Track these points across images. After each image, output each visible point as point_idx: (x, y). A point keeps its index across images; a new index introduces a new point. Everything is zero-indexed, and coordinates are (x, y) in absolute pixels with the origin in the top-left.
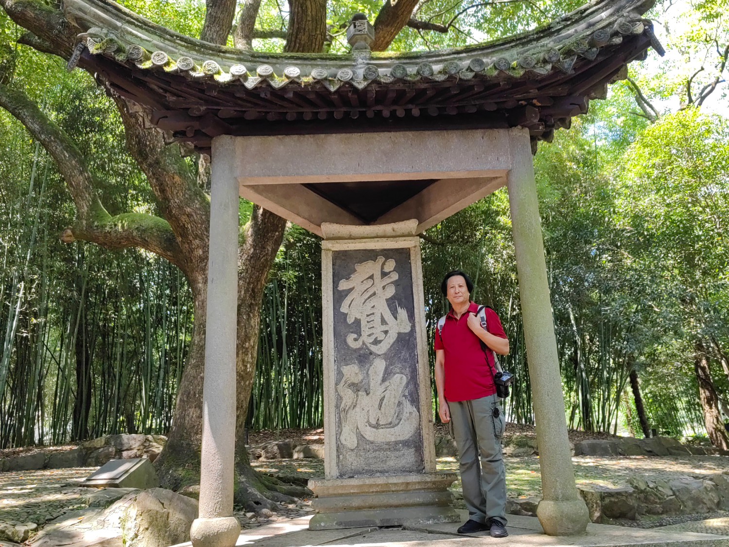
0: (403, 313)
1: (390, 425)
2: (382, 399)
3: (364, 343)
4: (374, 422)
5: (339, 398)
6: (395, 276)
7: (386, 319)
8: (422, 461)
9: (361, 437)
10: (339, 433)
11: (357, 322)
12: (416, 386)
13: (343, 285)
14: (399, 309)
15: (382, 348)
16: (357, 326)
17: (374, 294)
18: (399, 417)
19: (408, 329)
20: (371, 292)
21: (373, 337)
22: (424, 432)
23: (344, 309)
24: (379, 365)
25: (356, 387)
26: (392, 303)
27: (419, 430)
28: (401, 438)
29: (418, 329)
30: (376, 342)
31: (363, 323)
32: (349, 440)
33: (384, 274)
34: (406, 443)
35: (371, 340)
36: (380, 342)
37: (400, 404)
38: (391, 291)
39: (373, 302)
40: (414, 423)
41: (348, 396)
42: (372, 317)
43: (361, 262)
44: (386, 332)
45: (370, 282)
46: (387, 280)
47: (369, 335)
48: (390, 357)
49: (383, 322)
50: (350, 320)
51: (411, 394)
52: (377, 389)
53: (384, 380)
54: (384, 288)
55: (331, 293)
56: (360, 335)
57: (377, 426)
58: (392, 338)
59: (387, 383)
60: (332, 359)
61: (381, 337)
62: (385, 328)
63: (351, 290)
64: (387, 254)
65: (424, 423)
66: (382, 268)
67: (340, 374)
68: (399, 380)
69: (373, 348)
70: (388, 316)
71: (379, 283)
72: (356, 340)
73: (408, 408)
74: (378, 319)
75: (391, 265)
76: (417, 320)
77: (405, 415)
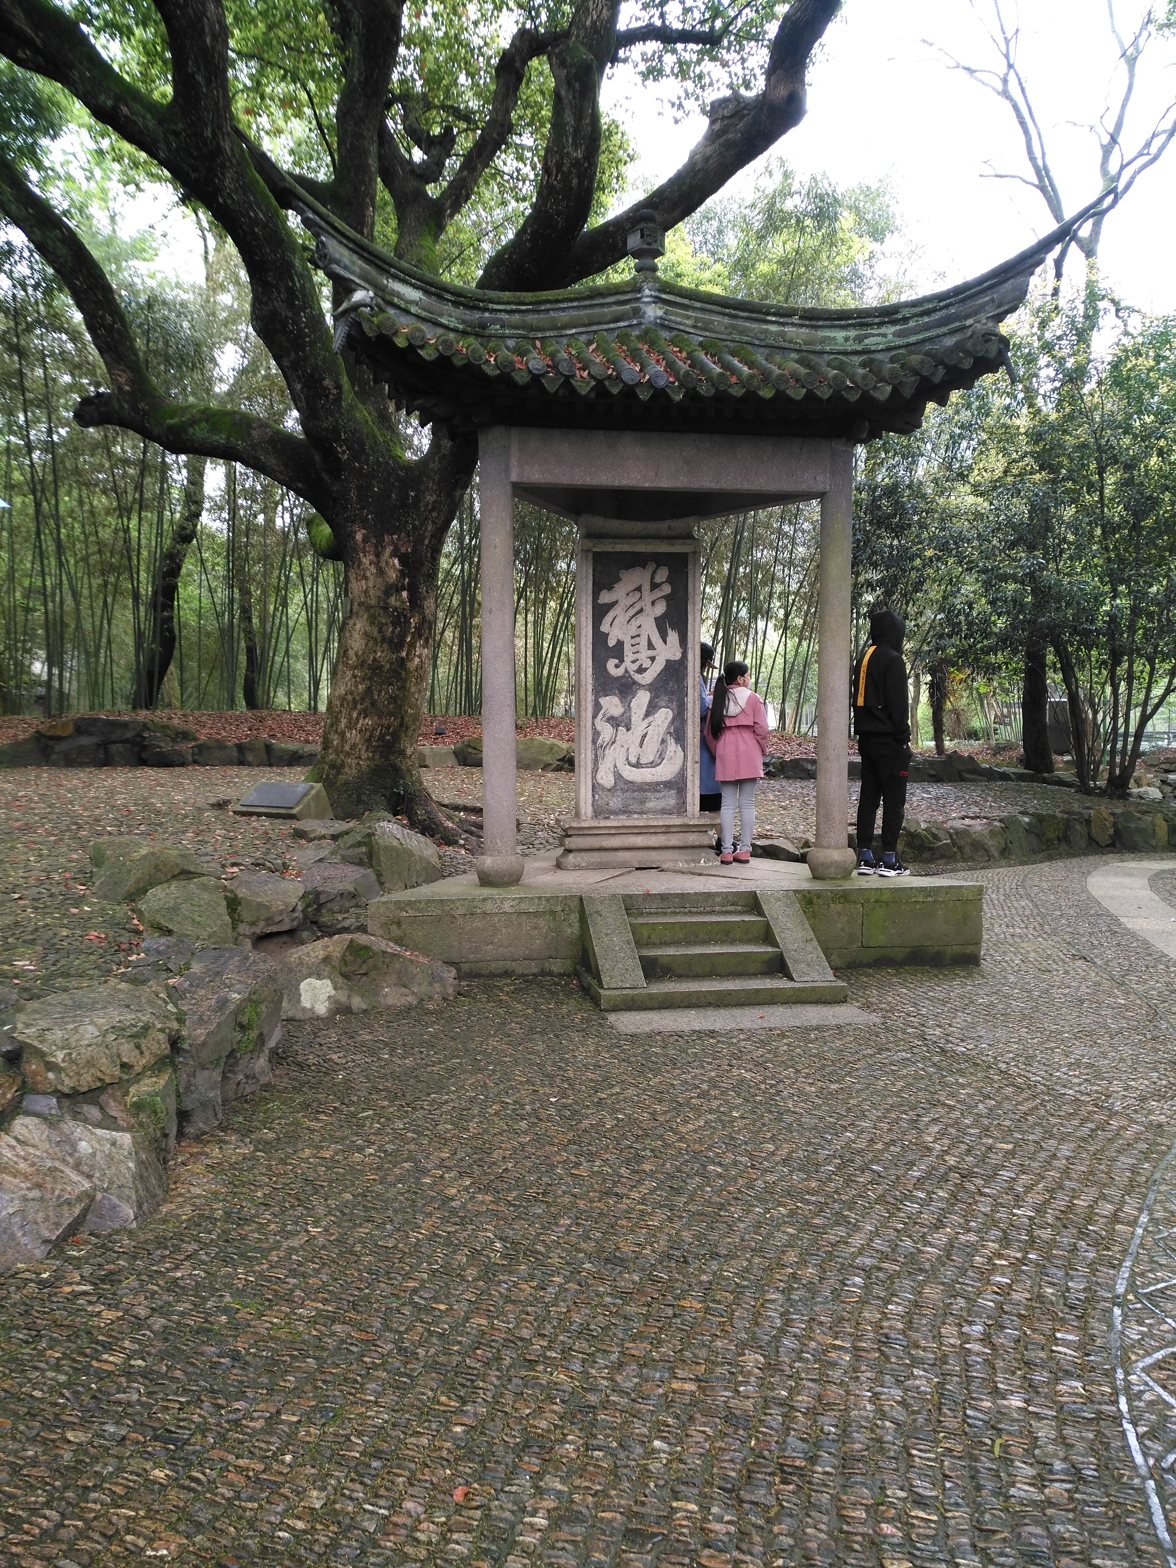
0: (673, 637)
1: (653, 765)
2: (644, 736)
3: (626, 671)
4: (633, 760)
5: (596, 734)
6: (667, 589)
7: (654, 642)
8: (684, 803)
9: (618, 776)
10: (595, 770)
11: (620, 644)
12: (684, 722)
13: (605, 598)
14: (670, 631)
15: (647, 678)
16: (618, 651)
17: (641, 610)
18: (661, 757)
19: (678, 656)
20: (637, 608)
21: (638, 664)
22: (689, 772)
23: (605, 628)
24: (642, 699)
25: (615, 722)
26: (661, 624)
27: (683, 769)
28: (664, 779)
29: (690, 656)
30: (641, 670)
31: (627, 647)
32: (606, 779)
33: (654, 586)
34: (668, 785)
35: (635, 667)
36: (646, 670)
37: (663, 741)
38: (661, 609)
39: (640, 620)
40: (679, 762)
41: (606, 731)
42: (637, 640)
43: (627, 567)
44: (653, 659)
45: (637, 595)
46: (658, 593)
47: (633, 662)
48: (658, 688)
49: (651, 646)
50: (612, 643)
51: (677, 731)
52: (639, 725)
53: (647, 714)
54: (653, 603)
55: (590, 607)
56: (622, 661)
57: (638, 765)
58: (658, 666)
59: (650, 718)
60: (590, 687)
61: (647, 663)
62: (651, 653)
63: (615, 603)
64: (659, 560)
65: (689, 764)
66: (653, 578)
67: (597, 707)
68: (664, 716)
69: (637, 677)
70: (656, 639)
71: (648, 597)
72: (617, 666)
73: (673, 747)
74: (644, 642)
75: (662, 575)
76: (690, 645)
77: (669, 753)
